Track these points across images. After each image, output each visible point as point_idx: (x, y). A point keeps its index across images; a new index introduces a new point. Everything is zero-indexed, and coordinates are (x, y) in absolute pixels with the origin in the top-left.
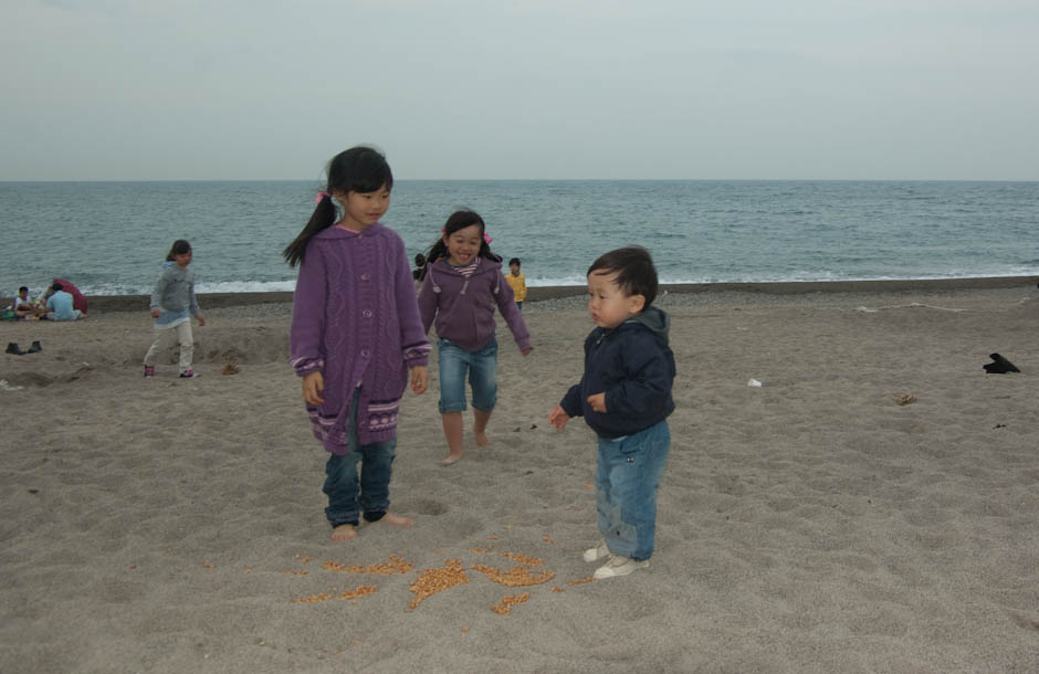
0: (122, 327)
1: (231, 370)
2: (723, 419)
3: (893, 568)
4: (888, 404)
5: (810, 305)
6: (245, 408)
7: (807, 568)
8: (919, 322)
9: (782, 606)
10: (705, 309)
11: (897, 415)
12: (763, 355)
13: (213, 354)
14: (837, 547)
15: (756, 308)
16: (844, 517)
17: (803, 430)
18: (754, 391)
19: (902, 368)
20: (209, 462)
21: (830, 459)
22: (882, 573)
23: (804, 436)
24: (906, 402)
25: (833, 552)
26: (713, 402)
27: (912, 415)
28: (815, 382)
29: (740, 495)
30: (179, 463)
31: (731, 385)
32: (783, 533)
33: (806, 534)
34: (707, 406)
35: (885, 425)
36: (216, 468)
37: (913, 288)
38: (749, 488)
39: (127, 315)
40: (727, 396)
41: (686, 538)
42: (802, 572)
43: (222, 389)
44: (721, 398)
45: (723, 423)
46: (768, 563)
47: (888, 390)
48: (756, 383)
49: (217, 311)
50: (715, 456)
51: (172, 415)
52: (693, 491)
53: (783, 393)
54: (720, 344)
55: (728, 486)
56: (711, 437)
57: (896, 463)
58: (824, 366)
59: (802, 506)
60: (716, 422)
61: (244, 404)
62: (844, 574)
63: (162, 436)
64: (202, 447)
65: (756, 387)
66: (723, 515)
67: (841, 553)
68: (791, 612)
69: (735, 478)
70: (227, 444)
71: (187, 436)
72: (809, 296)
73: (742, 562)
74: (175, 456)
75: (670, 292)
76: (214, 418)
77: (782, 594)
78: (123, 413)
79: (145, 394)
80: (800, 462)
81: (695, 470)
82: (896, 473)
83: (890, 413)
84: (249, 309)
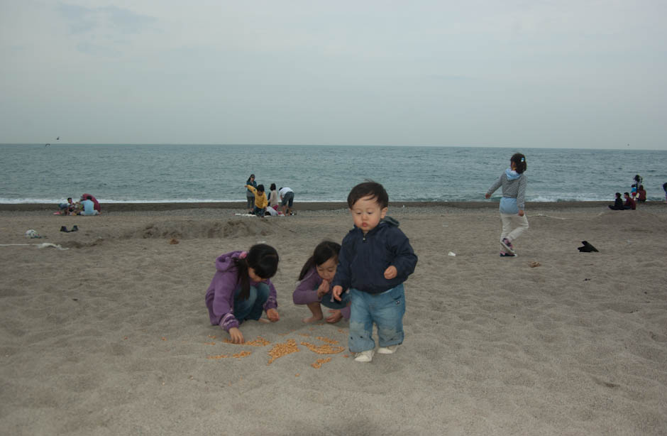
0: (119, 219)
1: (174, 242)
2: (435, 272)
3: (527, 352)
4: (525, 266)
5: (482, 214)
6: (182, 261)
7: (480, 350)
8: (542, 224)
9: (466, 369)
10: (424, 216)
11: (529, 272)
12: (456, 240)
13: (165, 234)
14: (496, 340)
15: (453, 215)
16: (500, 324)
17: (479, 279)
18: (451, 259)
19: (532, 248)
20: (163, 288)
21: (492, 294)
22: (521, 353)
23: (479, 282)
24: (535, 266)
25: (494, 342)
26: (429, 264)
27: (539, 273)
28: (484, 255)
29: (443, 311)
30: (148, 287)
31: (438, 255)
32: (467, 331)
33: (479, 333)
34: (426, 265)
35: (523, 278)
36: (167, 290)
37: (539, 207)
38: (449, 308)
39: (121, 213)
40: (436, 260)
41: (415, 332)
42: (477, 352)
43: (170, 251)
44: (433, 261)
45: (434, 274)
46: (459, 347)
47: (525, 260)
48: (453, 254)
49: (167, 212)
50: (430, 291)
51: (143, 264)
52: (418, 309)
53: (467, 260)
54: (433, 234)
55: (437, 307)
56: (429, 281)
57: (529, 297)
58: (490, 247)
59: (477, 318)
60: (431, 274)
61: (182, 259)
62: (500, 353)
63: (140, 274)
64: (160, 280)
65: (453, 257)
66: (435, 321)
67: (499, 343)
68: (471, 372)
69: (441, 303)
70: (173, 279)
71: (153, 274)
72: (482, 209)
73: (445, 346)
74: (146, 284)
75: (406, 206)
76: (166, 266)
77: (467, 363)
78: (120, 262)
79: (130, 253)
80: (476, 295)
81: (420, 298)
82: (529, 303)
83: (526, 271)
84: (184, 211)
